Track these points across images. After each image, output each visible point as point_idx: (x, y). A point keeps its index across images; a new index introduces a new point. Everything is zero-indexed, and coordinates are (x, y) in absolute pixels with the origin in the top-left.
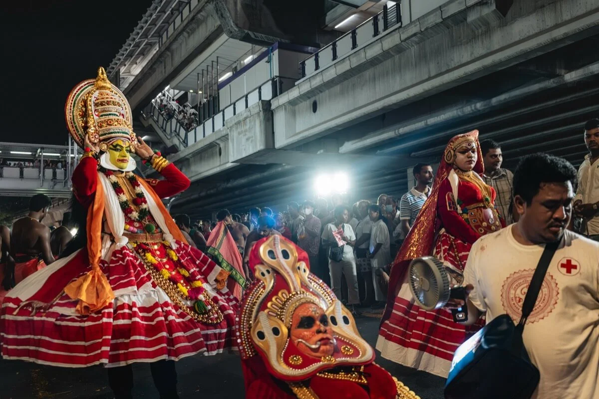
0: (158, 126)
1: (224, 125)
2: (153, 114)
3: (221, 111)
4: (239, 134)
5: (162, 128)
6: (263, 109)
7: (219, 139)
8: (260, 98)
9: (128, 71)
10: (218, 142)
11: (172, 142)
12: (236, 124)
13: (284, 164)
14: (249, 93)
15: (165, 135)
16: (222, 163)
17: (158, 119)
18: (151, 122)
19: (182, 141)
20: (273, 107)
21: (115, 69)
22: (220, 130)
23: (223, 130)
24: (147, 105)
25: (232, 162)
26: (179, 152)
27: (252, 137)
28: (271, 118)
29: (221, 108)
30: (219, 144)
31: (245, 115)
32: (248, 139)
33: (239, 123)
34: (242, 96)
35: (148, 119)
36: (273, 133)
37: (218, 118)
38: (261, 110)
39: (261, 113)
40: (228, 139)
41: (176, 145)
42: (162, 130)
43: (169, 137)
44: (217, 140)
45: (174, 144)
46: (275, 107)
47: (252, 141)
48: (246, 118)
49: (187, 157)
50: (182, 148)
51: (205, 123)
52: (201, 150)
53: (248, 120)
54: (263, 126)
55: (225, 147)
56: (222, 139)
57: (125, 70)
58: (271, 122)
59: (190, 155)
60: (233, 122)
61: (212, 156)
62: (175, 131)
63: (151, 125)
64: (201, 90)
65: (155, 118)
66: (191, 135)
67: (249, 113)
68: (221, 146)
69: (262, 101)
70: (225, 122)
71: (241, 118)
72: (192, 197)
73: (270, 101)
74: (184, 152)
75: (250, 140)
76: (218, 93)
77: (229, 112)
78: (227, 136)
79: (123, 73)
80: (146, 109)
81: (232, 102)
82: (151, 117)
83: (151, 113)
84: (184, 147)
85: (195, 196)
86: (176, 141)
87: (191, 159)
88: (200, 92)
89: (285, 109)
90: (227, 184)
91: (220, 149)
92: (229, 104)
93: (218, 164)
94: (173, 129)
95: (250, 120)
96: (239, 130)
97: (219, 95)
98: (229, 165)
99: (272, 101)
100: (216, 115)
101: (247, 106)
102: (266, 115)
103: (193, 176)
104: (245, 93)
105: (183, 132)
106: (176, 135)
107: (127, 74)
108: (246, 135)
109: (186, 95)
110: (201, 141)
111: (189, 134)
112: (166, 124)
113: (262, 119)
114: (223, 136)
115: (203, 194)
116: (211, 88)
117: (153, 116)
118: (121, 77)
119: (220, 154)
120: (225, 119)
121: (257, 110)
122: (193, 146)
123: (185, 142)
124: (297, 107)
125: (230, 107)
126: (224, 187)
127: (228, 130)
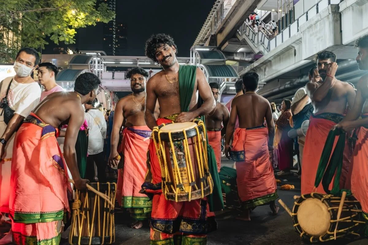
0: (249, 39)
1: (298, 31)
2: (246, 30)
3: (296, 20)
4: (311, 35)
5: (252, 40)
6: (332, 12)
7: (294, 43)
8: (329, 3)
9: (229, 4)
10: (293, 45)
11: (259, 49)
12: (308, 28)
13: (349, 60)
14: (319, 2)
15: (254, 45)
16: (296, 62)
17: (249, 34)
18: (244, 36)
19: (266, 48)
20: (341, 10)
21: (220, 2)
22: (295, 36)
23: (297, 35)
24: (242, 25)
25: (305, 60)
26: (264, 56)
27: (322, 37)
28: (339, 18)
29: (296, 18)
30: (294, 47)
31: (316, 20)
32: (318, 39)
33: (311, 27)
34: (314, 5)
35: (242, 34)
36: (341, 31)
37: (294, 26)
38: (330, 12)
39: (331, 16)
40: (301, 42)
41: (261, 51)
42: (252, 41)
43: (256, 46)
44: (292, 43)
45: (260, 51)
46: (343, 10)
47: (322, 40)
48: (317, 22)
49: (269, 59)
50: (266, 52)
51: (283, 32)
52: (280, 53)
53: (318, 23)
54: (332, 26)
55: (299, 49)
56: (296, 42)
57: (227, 3)
58: (339, 22)
59: (272, 58)
60: (306, 27)
61: (289, 56)
62: (261, 41)
63: (244, 39)
64: (281, 8)
65: (247, 34)
66: (273, 42)
67: (319, 18)
68: (296, 49)
69: (331, 5)
70: (299, 28)
71: (313, 22)
72: (274, 91)
73: (338, 4)
74: (267, 56)
75: (320, 40)
76: (294, 7)
77: (302, 20)
78: (300, 40)
79: (226, 5)
80: (240, 28)
81: (305, 11)
82: (244, 33)
83: (244, 30)
84: (268, 52)
85: (277, 90)
86: (261, 49)
87: (272, 61)
88: (280, 11)
89: (353, 9)
90: (301, 79)
91: (295, 51)
92: (303, 13)
93: (293, 63)
94: (260, 39)
95: (320, 23)
96: (311, 32)
97: (294, 9)
98: (303, 62)
99: (340, 4)
100: (292, 24)
101: (317, 12)
102: (335, 16)
103: (274, 73)
104: (316, 3)
105: (266, 41)
106: (261, 44)
107: (229, 5)
108: (316, 36)
109: (270, 15)
110: (280, 46)
111: (271, 42)
112: (255, 37)
113: (331, 21)
114: (298, 40)
115: (282, 88)
116: (288, 6)
117: (245, 32)
118: (224, 8)
119: (295, 55)
120: (299, 25)
121: (327, 13)
122: (274, 50)
123: (268, 48)
124: (364, 6)
125: (304, 15)
126: (298, 81)
127: (302, 34)
